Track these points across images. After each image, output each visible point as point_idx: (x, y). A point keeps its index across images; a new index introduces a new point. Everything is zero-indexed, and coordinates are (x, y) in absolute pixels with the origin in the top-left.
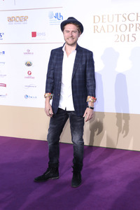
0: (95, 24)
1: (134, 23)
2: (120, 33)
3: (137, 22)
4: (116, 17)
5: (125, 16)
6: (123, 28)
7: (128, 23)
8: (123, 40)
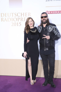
0: (2, 17)
1: (20, 17)
2: (14, 22)
3: (21, 17)
4: (11, 14)
5: (16, 14)
6: (15, 20)
7: (17, 17)
8: (15, 25)
